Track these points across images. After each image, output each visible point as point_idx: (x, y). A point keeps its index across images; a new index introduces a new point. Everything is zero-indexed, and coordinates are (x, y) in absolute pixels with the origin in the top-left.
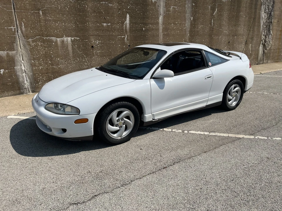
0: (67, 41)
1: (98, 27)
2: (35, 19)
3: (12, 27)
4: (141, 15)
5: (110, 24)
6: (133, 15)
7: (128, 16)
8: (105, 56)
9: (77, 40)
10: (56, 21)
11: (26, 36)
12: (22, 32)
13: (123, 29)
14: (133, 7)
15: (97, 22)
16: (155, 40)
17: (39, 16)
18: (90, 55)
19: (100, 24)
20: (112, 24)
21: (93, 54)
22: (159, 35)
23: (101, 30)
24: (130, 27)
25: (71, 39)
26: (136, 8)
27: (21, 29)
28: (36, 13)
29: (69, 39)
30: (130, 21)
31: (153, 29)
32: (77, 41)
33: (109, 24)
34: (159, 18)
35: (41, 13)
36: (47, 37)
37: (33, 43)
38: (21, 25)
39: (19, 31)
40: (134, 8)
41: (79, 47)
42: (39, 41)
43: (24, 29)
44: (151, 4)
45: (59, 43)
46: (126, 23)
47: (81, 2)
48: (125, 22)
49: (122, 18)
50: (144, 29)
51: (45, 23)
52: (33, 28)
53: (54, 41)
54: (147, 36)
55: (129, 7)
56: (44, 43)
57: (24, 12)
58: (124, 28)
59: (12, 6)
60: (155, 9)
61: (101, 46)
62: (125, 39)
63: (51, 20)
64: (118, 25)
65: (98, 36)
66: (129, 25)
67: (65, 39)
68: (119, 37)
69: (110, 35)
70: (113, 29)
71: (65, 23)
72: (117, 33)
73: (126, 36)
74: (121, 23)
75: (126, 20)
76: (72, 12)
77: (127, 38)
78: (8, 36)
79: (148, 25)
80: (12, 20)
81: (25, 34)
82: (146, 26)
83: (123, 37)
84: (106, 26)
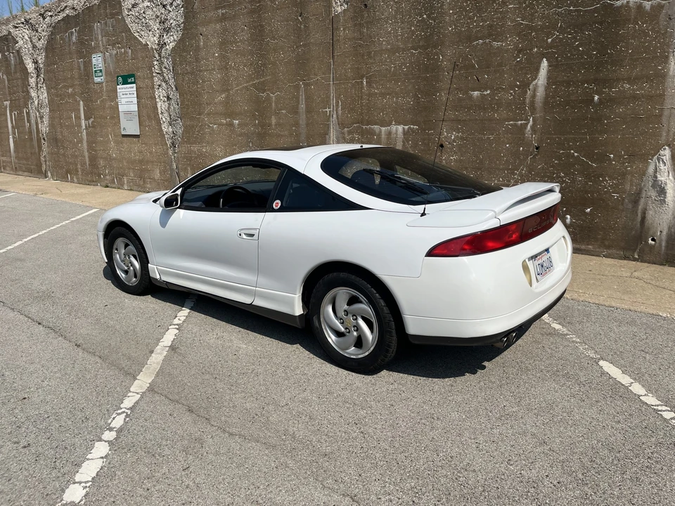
0: (396, 133)
1: (460, 100)
2: (356, 94)
3: (328, 110)
4: (591, 58)
5: (489, 92)
6: (561, 61)
7: (545, 63)
8: (467, 168)
9: (412, 129)
10: (383, 95)
11: (342, 125)
12: (337, 117)
13: (524, 103)
14: (564, 38)
15: (459, 89)
16: (641, 134)
17: (362, 88)
19: (466, 93)
20: (495, 90)
22: (661, 116)
23: (465, 108)
24: (547, 96)
25: (404, 128)
26: (575, 38)
27: (337, 112)
28: (358, 83)
29: (400, 128)
30: (549, 78)
31: (635, 98)
32: (413, 132)
33: (485, 93)
34: (667, 57)
35: (365, 83)
36: (368, 125)
37: (348, 135)
38: (337, 105)
39: (335, 116)
40: (567, 41)
41: (415, 146)
42: (357, 132)
43: (340, 112)
44: (636, 18)
45: (383, 136)
46: (536, 84)
47: (432, 50)
48: (534, 83)
49: (527, 74)
50: (596, 98)
51: (368, 100)
52: (352, 109)
53: (377, 131)
54: (608, 118)
55: (550, 40)
56: (362, 136)
57: (344, 84)
58: (527, 101)
59: (332, 75)
60: (653, 30)
62: (526, 128)
63: (376, 94)
64: (511, 94)
65: (459, 121)
66: (546, 90)
67: (394, 128)
68: (509, 125)
69: (485, 120)
70: (496, 104)
71: (397, 98)
72: (504, 114)
73: (529, 120)
74: (520, 85)
75: (535, 77)
76: (412, 74)
77: (532, 127)
78: (322, 124)
79: (616, 86)
80: (328, 97)
81: (340, 120)
82: (607, 87)
83: (521, 124)
84: (477, 97)
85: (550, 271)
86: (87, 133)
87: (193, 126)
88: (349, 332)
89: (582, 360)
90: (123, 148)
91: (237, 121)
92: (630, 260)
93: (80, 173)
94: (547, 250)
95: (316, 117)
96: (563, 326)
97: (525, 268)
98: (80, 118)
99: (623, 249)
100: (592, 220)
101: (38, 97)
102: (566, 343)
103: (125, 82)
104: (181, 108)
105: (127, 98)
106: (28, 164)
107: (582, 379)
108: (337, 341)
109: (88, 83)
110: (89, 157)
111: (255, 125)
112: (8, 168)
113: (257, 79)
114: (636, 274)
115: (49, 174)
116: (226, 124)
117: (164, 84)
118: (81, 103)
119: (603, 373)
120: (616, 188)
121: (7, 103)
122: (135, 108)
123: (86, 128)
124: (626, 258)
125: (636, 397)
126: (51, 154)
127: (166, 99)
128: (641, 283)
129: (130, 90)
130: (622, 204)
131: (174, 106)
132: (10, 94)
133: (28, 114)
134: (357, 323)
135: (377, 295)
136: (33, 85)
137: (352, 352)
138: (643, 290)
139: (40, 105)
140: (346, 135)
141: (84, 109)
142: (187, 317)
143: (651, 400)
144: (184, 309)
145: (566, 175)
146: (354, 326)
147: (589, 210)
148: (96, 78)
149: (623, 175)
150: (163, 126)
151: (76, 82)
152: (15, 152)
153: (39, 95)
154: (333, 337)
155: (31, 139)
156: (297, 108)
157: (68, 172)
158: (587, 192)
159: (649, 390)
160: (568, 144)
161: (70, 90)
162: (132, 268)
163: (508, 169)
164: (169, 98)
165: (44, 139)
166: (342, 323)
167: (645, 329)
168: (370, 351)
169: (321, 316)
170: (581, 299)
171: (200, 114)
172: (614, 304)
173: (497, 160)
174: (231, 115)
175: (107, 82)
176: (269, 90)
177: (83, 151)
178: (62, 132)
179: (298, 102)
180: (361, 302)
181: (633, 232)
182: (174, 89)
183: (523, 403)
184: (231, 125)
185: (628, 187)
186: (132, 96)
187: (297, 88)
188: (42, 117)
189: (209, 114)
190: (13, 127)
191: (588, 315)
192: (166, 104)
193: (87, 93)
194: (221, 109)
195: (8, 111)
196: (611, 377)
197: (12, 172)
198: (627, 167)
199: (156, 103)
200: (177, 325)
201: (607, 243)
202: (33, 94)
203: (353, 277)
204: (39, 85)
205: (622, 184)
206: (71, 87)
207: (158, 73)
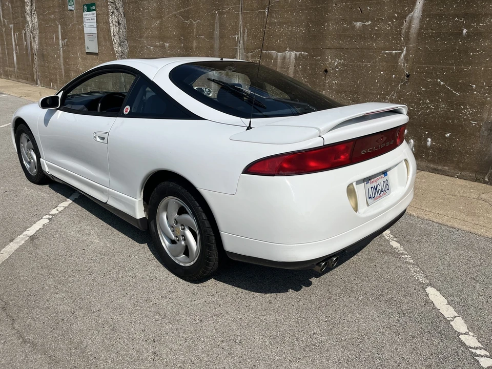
0: (290, 58)
1: (345, 30)
2: (259, 23)
5: (369, 23)
8: (345, 92)
9: (303, 55)
10: (281, 24)
11: (247, 49)
12: (243, 42)
13: (400, 33)
15: (344, 20)
17: (264, 17)
18: (320, 86)
19: (350, 23)
20: (375, 21)
21: (325, 85)
23: (348, 37)
24: (421, 28)
25: (296, 54)
27: (243, 39)
28: (261, 12)
29: (293, 54)
30: (424, 11)
32: (304, 58)
33: (367, 24)
35: (266, 13)
36: (267, 51)
37: (252, 59)
38: (244, 32)
39: (241, 42)
41: (304, 70)
42: (258, 56)
43: (246, 38)
45: (279, 61)
46: (412, 16)
48: (410, 15)
49: (405, 6)
50: (465, 31)
52: (255, 36)
53: (274, 57)
54: (474, 51)
56: (262, 59)
57: (250, 13)
58: (403, 32)
59: (241, 5)
61: (342, 70)
62: (399, 57)
63: (275, 23)
64: (389, 25)
65: (341, 49)
66: (420, 23)
67: (288, 53)
68: (385, 54)
69: (364, 49)
70: (375, 34)
71: (292, 27)
72: (382, 43)
73: (403, 50)
74: (398, 16)
75: (412, 9)
76: (306, 6)
77: (405, 57)
78: (231, 48)
79: (484, 20)
80: (237, 25)
81: (246, 46)
82: (475, 22)
83: (396, 53)
84: (359, 27)
85: (385, 194)
86: (63, 51)
87: (136, 48)
88: (178, 241)
89: (410, 285)
90: (87, 63)
91: (168, 44)
92: (481, 182)
93: (58, 82)
94: (385, 173)
95: (226, 42)
96: (401, 244)
97: (351, 192)
98: (58, 38)
99: (476, 172)
100: (451, 144)
101: (32, 21)
102: (399, 264)
103: (89, 10)
104: (127, 32)
105: (90, 22)
106: (25, 74)
107: (404, 307)
108: (169, 247)
109: (64, 11)
110: (64, 70)
111: (181, 47)
112: (13, 76)
113: (184, 8)
114: (483, 196)
115: (39, 82)
116: (160, 46)
117: (116, 12)
118: (59, 26)
119: (428, 302)
120: (474, 116)
121: (11, 26)
122: (94, 31)
123: (63, 47)
124: (477, 180)
125: (456, 335)
126: (40, 66)
127: (117, 24)
128: (486, 205)
129: (92, 16)
130: (479, 131)
131: (123, 30)
132: (13, 19)
133: (25, 34)
134: (184, 233)
135: (200, 208)
136: (28, 12)
137: (181, 260)
138: (488, 213)
139: (33, 28)
140: (250, 58)
141: (61, 31)
142: (66, 207)
143: (471, 340)
144: (68, 200)
145: (431, 102)
146: (183, 236)
147: (448, 134)
148: (69, 7)
149: (483, 105)
150: (114, 46)
151: (57, 10)
152: (17, 63)
153: (32, 20)
154: (167, 243)
155: (27, 54)
156: (213, 33)
157: (51, 80)
158: (448, 118)
159: (471, 328)
160: (436, 73)
161: (52, 16)
162: (32, 161)
163: (380, 94)
164: (119, 24)
165: (35, 54)
166: (173, 231)
167: (481, 255)
168: (195, 261)
169: (157, 222)
170: (426, 218)
171: (141, 37)
172: (456, 225)
173: (372, 86)
174: (163, 38)
175: (77, 10)
176: (192, 18)
177: (61, 65)
178: (47, 50)
179: (213, 29)
180: (187, 213)
181: (486, 158)
182: (123, 16)
183: (335, 331)
184: (163, 47)
185: (485, 116)
186: (93, 21)
187: (213, 16)
188: (34, 38)
189: (147, 37)
190: (15, 44)
191: (428, 234)
192: (117, 28)
193: (63, 18)
194: (156, 33)
195: (12, 32)
196: (434, 308)
197: (15, 80)
198: (487, 97)
199: (110, 27)
200: (52, 215)
201: (461, 165)
202: (29, 19)
203: (180, 188)
204: (33, 12)
205: (480, 113)
206: (53, 13)
207: (112, 2)
